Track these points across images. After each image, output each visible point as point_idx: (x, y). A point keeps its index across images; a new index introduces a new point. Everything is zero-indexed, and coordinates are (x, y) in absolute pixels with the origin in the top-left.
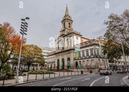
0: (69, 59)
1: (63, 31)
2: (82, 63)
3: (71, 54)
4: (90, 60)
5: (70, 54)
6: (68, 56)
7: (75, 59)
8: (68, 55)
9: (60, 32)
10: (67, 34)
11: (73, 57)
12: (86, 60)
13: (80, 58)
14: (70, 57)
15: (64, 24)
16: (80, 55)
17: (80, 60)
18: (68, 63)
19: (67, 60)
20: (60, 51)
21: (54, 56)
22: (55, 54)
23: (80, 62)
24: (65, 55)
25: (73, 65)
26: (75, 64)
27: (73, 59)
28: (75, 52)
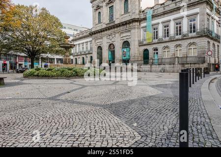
0: (126, 44)
2: (160, 51)
3: (133, 31)
4: (185, 43)
5: (129, 31)
6: (125, 38)
7: (141, 44)
8: (125, 35)
11: (137, 39)
12: (172, 45)
13: (156, 41)
14: (129, 40)
16: (156, 35)
17: (155, 46)
18: (124, 54)
19: (121, 46)
20: (104, 26)
21: (89, 39)
22: (92, 34)
23: (156, 49)
24: (117, 35)
25: (136, 57)
26: (142, 54)
27: (137, 43)
28: (143, 28)
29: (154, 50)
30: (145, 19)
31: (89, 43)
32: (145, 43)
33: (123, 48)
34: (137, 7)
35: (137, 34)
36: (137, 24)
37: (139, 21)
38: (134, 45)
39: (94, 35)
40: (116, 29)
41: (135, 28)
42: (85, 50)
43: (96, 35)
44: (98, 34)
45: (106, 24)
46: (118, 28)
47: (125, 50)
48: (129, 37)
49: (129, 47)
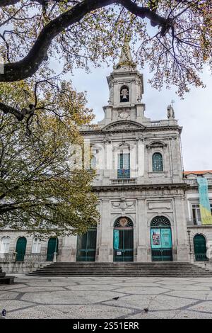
18: (155, 239)
24: (141, 203)
28: (190, 200)
30: (196, 188)
33: (152, 228)
40: (138, 193)
45: (113, 181)
46: (144, 193)
47: (158, 232)
48: (169, 211)
49: (170, 228)
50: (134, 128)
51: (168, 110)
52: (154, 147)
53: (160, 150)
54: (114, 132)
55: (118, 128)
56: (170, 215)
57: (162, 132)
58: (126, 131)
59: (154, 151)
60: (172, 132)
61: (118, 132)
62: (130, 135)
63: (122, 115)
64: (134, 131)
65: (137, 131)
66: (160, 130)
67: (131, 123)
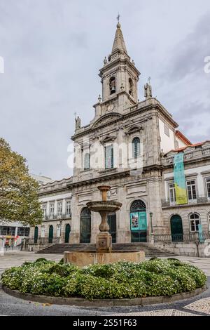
0: (138, 206)
1: (107, 103)
2: (202, 219)
3: (151, 185)
5: (144, 184)
6: (136, 195)
7: (166, 207)
8: (135, 190)
9: (94, 106)
10: (128, 111)
11: (158, 198)
13: (194, 201)
15: (113, 79)
16: (192, 192)
17: (193, 210)
18: (134, 222)
19: (129, 208)
20: (96, 175)
21: (69, 195)
22: (70, 187)
23: (195, 216)
24: (120, 190)
25: (160, 228)
26: (168, 223)
27: (159, 204)
28: (167, 180)
29: (192, 217)
30: (171, 167)
31: (56, 202)
32: (172, 204)
33: (131, 212)
34: (156, 149)
35: (157, 189)
36: (157, 173)
37: (161, 169)
38: (155, 207)
39: (76, 189)
40: (118, 181)
41: (154, 180)
42: (55, 213)
43: (80, 189)
44: (84, 188)
45: (100, 173)
46: (123, 180)
47: (136, 215)
48: (144, 194)
49: (145, 211)
50: (115, 118)
51: (146, 89)
52: (133, 133)
53: (137, 135)
54: (100, 128)
55: (104, 122)
56: (145, 198)
57: (139, 116)
58: (110, 124)
59: (132, 137)
60: (148, 112)
61: (103, 127)
62: (112, 127)
63: (109, 108)
64: (115, 122)
65: (118, 121)
66: (137, 114)
67: (112, 115)
